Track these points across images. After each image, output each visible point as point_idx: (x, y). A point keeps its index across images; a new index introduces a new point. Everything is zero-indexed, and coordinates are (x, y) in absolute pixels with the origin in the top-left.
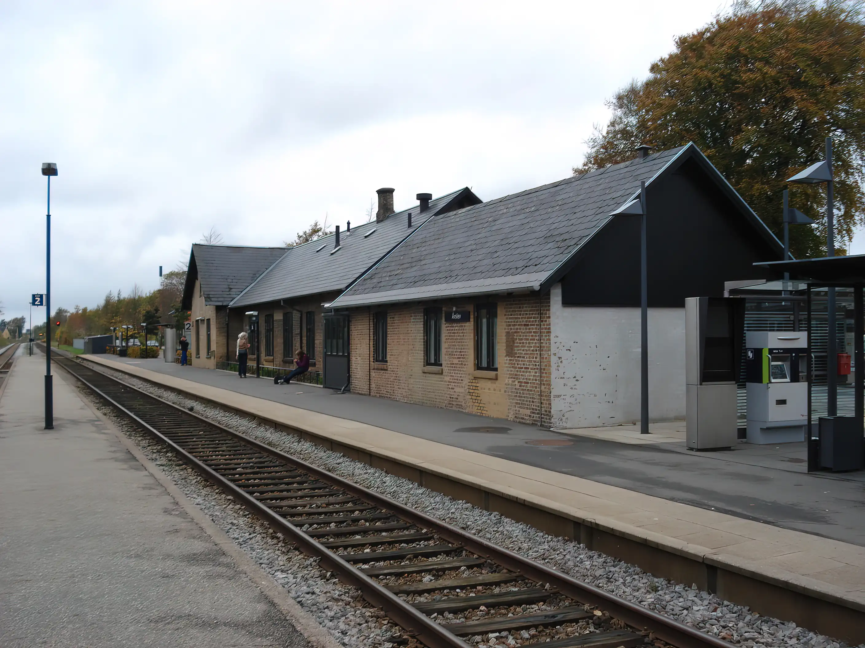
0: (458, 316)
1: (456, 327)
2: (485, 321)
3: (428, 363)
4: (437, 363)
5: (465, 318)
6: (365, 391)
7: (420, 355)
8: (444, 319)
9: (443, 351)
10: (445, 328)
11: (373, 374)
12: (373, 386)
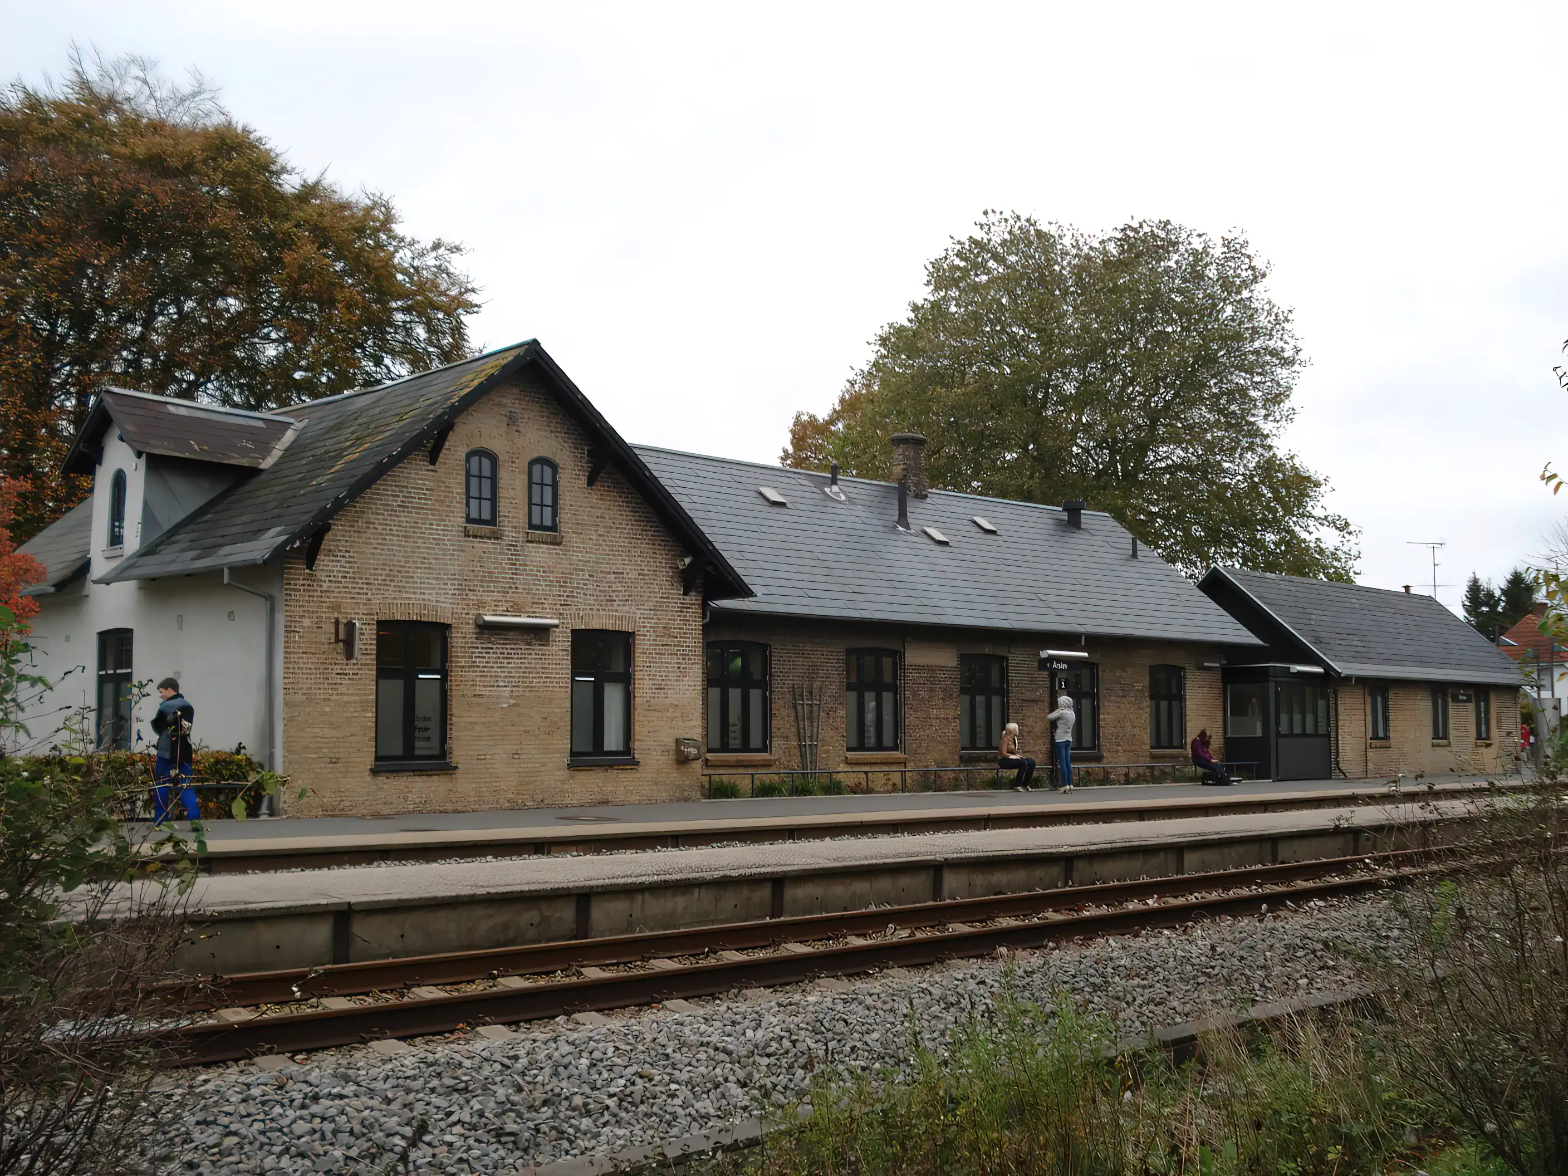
0: (1465, 698)
1: (1460, 707)
2: (1482, 703)
3: (1436, 736)
4: (1445, 737)
5: (1469, 701)
6: (1360, 774)
7: (1429, 729)
8: (1450, 700)
9: (1451, 726)
10: (1453, 709)
11: (1371, 753)
12: (1370, 765)
